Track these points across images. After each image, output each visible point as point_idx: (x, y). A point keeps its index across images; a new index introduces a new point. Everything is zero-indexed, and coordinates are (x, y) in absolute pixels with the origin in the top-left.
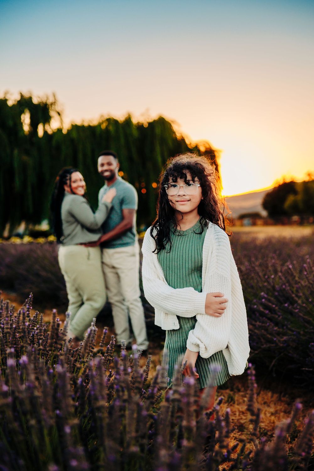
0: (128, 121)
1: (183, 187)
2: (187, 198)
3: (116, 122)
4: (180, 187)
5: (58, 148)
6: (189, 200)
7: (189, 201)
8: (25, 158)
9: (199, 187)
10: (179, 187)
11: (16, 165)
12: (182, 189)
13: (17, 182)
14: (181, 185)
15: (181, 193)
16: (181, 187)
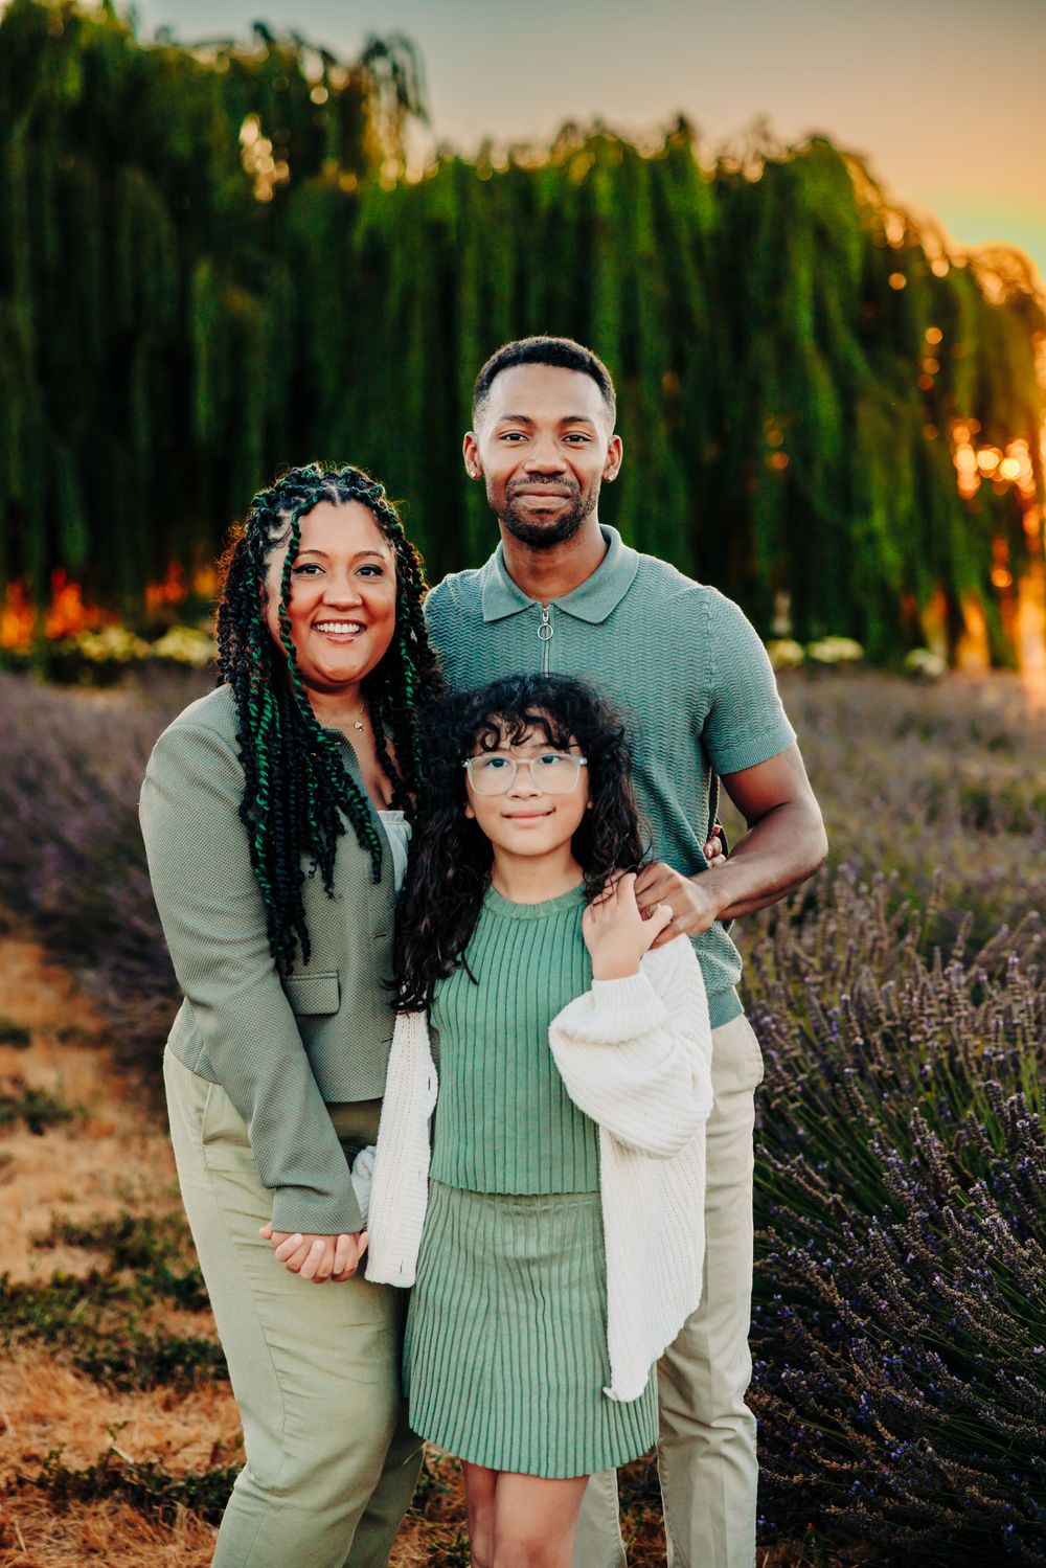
0: (676, 157)
1: (528, 766)
2: (543, 804)
3: (628, 153)
4: (519, 766)
5: (376, 258)
6: (550, 809)
7: (549, 813)
8: (241, 302)
9: (582, 766)
10: (515, 767)
11: (200, 334)
12: (524, 773)
13: (203, 408)
14: (521, 761)
15: (524, 789)
16: (522, 769)
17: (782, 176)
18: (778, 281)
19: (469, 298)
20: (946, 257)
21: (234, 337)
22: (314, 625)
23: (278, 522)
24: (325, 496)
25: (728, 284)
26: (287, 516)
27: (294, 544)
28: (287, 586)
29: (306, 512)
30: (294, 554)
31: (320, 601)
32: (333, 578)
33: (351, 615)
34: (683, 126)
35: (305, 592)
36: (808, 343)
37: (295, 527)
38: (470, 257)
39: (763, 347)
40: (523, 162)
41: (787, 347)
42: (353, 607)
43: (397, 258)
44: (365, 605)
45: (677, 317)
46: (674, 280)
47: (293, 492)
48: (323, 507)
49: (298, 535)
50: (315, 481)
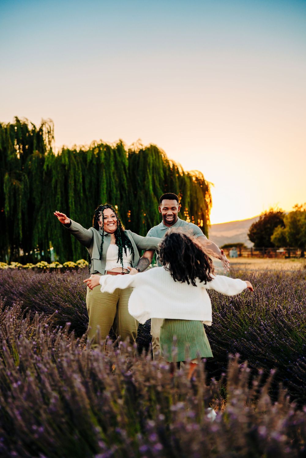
0: (120, 147)
3: (107, 147)
5: (49, 173)
8: (15, 182)
17: (144, 154)
18: (144, 179)
19: (71, 182)
20: (183, 173)
21: (15, 191)
22: (108, 225)
23: (100, 213)
24: (105, 208)
25: (132, 179)
26: (101, 212)
27: (103, 215)
28: (103, 220)
29: (103, 211)
30: (103, 216)
31: (108, 222)
32: (109, 218)
33: (112, 223)
34: (121, 142)
35: (106, 221)
36: (152, 192)
37: (102, 213)
38: (72, 172)
39: (141, 194)
40: (83, 149)
41: (147, 194)
42: (112, 221)
43: (54, 172)
44: (114, 221)
45: (121, 187)
46: (120, 178)
47: (100, 209)
48: (105, 210)
49: (103, 214)
50: (103, 207)
